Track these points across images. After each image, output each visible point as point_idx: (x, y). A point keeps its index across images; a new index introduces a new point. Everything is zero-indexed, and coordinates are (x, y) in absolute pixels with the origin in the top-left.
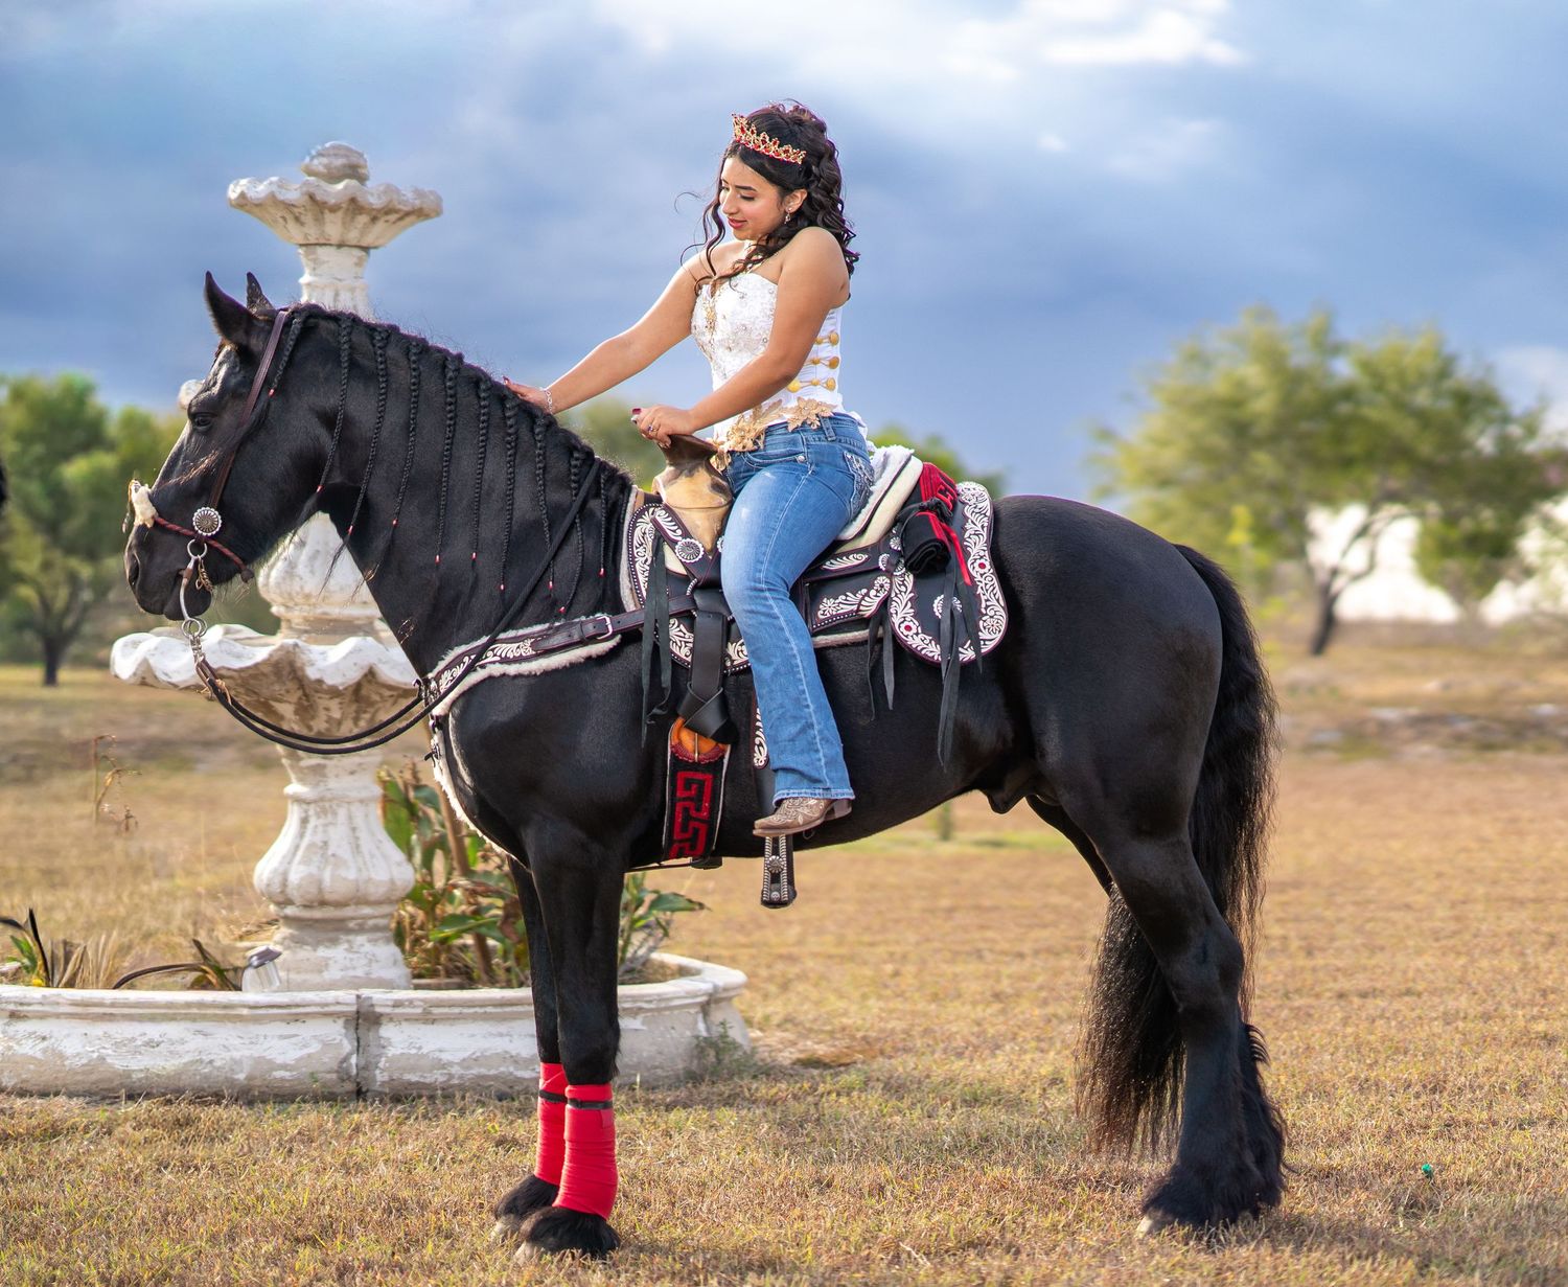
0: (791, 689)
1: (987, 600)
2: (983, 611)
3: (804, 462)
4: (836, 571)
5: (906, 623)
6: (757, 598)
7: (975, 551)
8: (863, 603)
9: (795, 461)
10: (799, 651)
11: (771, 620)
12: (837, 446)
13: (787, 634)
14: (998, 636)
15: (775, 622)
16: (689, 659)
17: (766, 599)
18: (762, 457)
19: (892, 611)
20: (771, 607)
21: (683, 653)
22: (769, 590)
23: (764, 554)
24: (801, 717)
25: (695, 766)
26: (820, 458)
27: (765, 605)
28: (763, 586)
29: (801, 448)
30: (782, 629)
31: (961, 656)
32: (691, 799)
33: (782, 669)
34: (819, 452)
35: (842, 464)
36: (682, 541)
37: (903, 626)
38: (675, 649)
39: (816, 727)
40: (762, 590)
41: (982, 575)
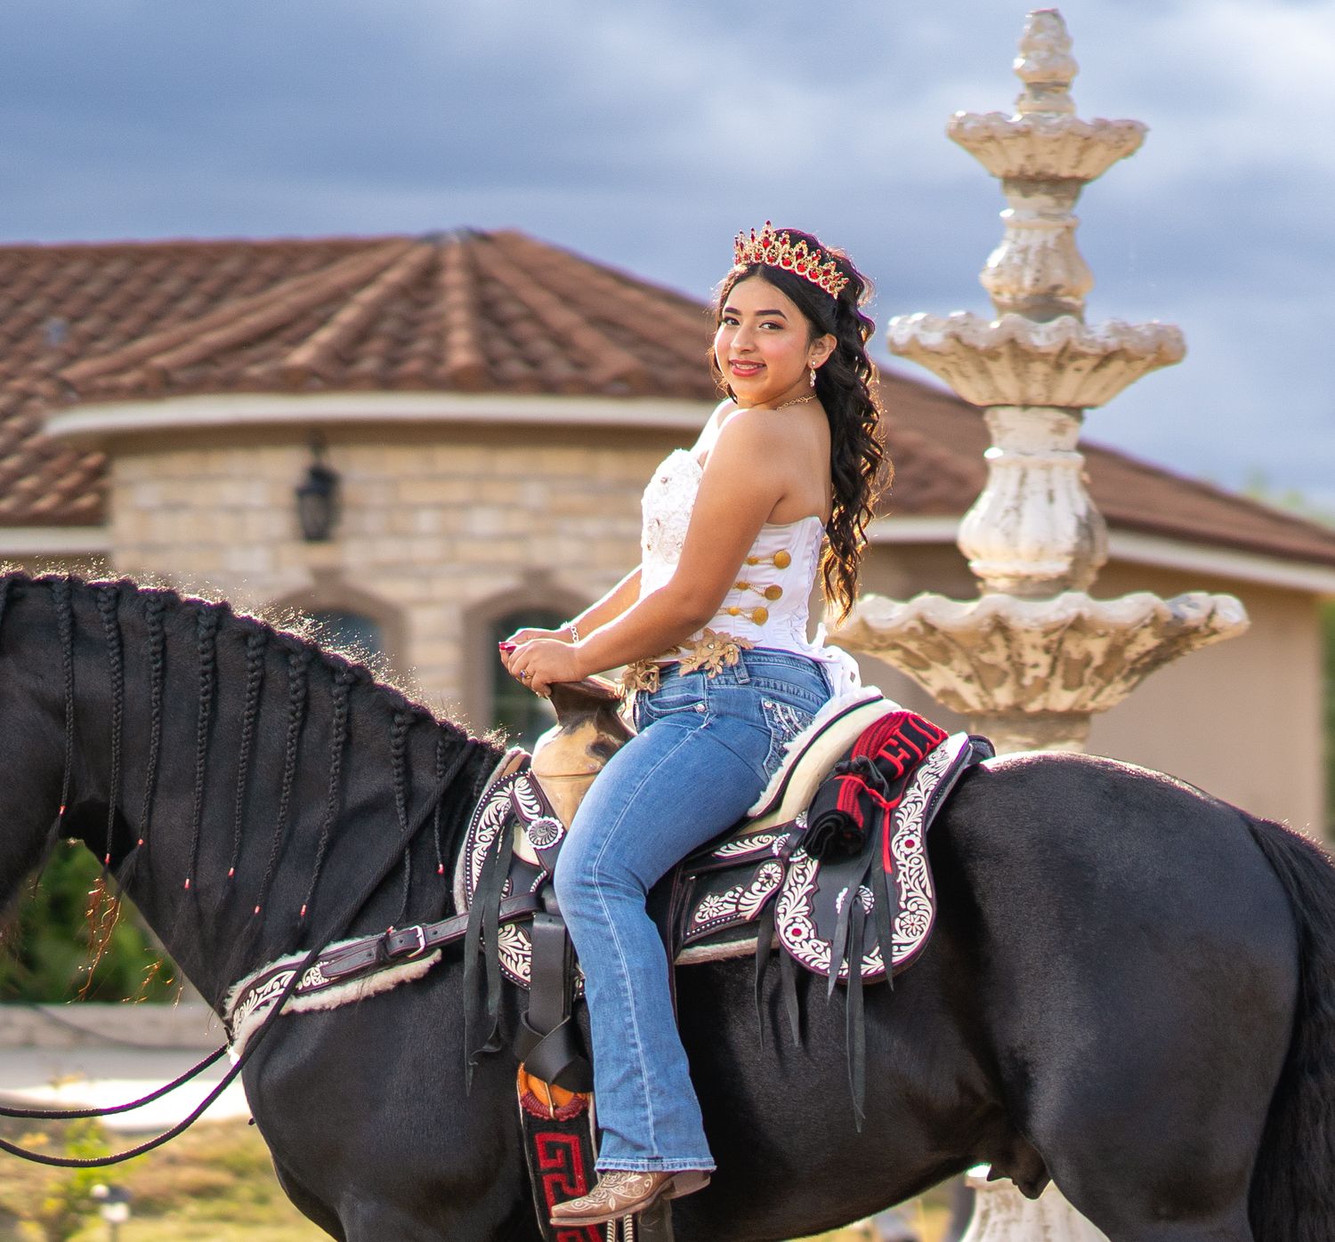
0: (616, 1021)
1: (910, 890)
2: (902, 905)
3: (704, 713)
4: (731, 858)
5: (795, 926)
6: (583, 895)
7: (906, 823)
8: (743, 900)
9: (694, 711)
10: (631, 971)
11: (595, 927)
12: (753, 690)
13: (617, 946)
14: (919, 939)
15: (602, 929)
16: (528, 979)
17: (595, 897)
18: (659, 705)
19: (780, 910)
20: (600, 909)
21: (520, 970)
22: (602, 885)
23: (605, 836)
24: (625, 1060)
25: (553, 1125)
26: (724, 709)
27: (592, 906)
28: (593, 879)
29: (703, 695)
30: (611, 939)
31: (864, 968)
32: (559, 1171)
33: (607, 994)
34: (724, 699)
35: (757, 715)
36: (537, 820)
37: (790, 929)
38: (510, 966)
39: (646, 1074)
40: (591, 886)
41: (906, 856)
